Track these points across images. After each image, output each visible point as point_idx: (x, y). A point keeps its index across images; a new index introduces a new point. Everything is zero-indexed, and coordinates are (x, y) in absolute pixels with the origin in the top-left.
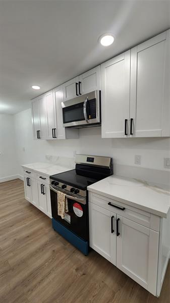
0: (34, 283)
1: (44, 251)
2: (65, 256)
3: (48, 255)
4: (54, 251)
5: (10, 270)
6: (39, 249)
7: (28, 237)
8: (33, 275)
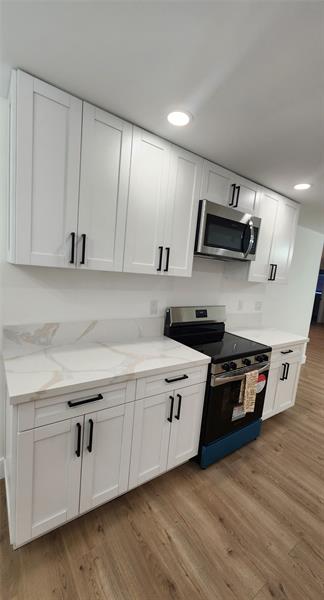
0: (308, 496)
1: (256, 486)
2: (260, 460)
3: (262, 481)
4: (253, 472)
5: (303, 540)
6: (253, 493)
7: (221, 520)
8: (299, 500)
